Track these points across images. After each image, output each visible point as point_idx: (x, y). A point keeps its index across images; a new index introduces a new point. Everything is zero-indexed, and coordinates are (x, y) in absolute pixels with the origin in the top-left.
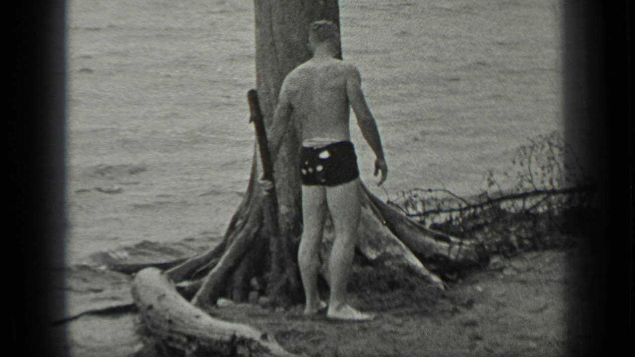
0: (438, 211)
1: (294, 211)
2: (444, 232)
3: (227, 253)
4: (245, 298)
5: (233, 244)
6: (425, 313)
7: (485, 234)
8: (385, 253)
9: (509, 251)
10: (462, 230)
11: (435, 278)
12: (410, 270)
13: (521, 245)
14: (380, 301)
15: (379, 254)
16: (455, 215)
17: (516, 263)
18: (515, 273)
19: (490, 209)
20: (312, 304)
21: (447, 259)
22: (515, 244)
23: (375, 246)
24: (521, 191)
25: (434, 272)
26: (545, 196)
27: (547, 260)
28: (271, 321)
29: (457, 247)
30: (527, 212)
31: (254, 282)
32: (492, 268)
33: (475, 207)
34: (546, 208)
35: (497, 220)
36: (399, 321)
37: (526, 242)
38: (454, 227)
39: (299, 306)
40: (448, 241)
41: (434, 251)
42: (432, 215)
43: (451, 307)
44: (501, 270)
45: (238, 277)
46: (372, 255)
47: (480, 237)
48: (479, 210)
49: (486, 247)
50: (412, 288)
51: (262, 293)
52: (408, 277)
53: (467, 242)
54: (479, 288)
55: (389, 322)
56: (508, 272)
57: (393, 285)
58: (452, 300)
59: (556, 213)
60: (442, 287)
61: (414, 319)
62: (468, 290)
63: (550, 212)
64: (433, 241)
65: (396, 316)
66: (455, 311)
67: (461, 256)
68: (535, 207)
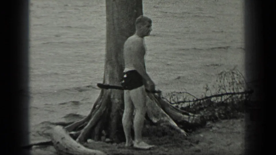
0: (184, 102)
1: (121, 101)
2: (186, 111)
3: (92, 119)
4: (99, 139)
5: (94, 116)
6: (178, 146)
7: (204, 112)
8: (161, 120)
9: (215, 119)
10: (194, 110)
11: (182, 131)
12: (172, 128)
13: (220, 117)
14: (158, 141)
15: (158, 120)
16: (191, 103)
17: (218, 125)
18: (217, 129)
19: (207, 101)
20: (129, 142)
21: (188, 122)
22: (217, 116)
23: (156, 116)
24: (220, 93)
25: (182, 128)
26: (231, 95)
27: (231, 123)
28: (110, 149)
29: (192, 117)
30: (223, 102)
31: (104, 132)
32: (207, 126)
33: (200, 100)
34: (231, 100)
35: (210, 106)
36: (166, 150)
37: (222, 115)
38: (191, 109)
39: (123, 143)
40: (188, 115)
41: (182, 119)
42: (181, 103)
43: (189, 143)
44: (211, 127)
45: (97, 130)
46: (155, 121)
47: (202, 113)
48: (202, 101)
49: (205, 118)
50: (173, 135)
51: (107, 137)
52: (171, 130)
53: (197, 115)
54: (202, 135)
55: (162, 150)
56: (214, 129)
57: (164, 134)
58: (190, 140)
59: (236, 103)
60: (186, 135)
61: (173, 149)
62: (197, 136)
63: (233, 102)
64: (182, 115)
65: (166, 147)
66: (191, 145)
67: (194, 121)
68: (226, 100)
